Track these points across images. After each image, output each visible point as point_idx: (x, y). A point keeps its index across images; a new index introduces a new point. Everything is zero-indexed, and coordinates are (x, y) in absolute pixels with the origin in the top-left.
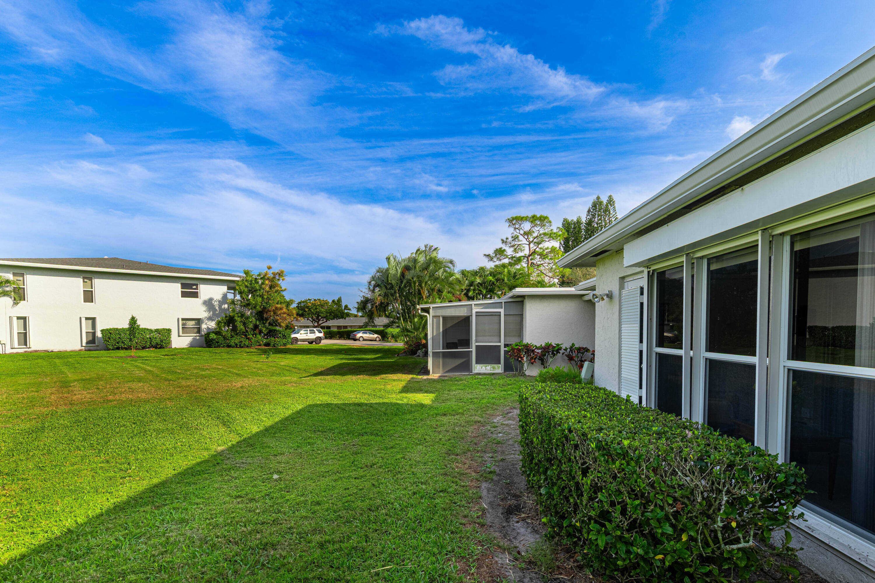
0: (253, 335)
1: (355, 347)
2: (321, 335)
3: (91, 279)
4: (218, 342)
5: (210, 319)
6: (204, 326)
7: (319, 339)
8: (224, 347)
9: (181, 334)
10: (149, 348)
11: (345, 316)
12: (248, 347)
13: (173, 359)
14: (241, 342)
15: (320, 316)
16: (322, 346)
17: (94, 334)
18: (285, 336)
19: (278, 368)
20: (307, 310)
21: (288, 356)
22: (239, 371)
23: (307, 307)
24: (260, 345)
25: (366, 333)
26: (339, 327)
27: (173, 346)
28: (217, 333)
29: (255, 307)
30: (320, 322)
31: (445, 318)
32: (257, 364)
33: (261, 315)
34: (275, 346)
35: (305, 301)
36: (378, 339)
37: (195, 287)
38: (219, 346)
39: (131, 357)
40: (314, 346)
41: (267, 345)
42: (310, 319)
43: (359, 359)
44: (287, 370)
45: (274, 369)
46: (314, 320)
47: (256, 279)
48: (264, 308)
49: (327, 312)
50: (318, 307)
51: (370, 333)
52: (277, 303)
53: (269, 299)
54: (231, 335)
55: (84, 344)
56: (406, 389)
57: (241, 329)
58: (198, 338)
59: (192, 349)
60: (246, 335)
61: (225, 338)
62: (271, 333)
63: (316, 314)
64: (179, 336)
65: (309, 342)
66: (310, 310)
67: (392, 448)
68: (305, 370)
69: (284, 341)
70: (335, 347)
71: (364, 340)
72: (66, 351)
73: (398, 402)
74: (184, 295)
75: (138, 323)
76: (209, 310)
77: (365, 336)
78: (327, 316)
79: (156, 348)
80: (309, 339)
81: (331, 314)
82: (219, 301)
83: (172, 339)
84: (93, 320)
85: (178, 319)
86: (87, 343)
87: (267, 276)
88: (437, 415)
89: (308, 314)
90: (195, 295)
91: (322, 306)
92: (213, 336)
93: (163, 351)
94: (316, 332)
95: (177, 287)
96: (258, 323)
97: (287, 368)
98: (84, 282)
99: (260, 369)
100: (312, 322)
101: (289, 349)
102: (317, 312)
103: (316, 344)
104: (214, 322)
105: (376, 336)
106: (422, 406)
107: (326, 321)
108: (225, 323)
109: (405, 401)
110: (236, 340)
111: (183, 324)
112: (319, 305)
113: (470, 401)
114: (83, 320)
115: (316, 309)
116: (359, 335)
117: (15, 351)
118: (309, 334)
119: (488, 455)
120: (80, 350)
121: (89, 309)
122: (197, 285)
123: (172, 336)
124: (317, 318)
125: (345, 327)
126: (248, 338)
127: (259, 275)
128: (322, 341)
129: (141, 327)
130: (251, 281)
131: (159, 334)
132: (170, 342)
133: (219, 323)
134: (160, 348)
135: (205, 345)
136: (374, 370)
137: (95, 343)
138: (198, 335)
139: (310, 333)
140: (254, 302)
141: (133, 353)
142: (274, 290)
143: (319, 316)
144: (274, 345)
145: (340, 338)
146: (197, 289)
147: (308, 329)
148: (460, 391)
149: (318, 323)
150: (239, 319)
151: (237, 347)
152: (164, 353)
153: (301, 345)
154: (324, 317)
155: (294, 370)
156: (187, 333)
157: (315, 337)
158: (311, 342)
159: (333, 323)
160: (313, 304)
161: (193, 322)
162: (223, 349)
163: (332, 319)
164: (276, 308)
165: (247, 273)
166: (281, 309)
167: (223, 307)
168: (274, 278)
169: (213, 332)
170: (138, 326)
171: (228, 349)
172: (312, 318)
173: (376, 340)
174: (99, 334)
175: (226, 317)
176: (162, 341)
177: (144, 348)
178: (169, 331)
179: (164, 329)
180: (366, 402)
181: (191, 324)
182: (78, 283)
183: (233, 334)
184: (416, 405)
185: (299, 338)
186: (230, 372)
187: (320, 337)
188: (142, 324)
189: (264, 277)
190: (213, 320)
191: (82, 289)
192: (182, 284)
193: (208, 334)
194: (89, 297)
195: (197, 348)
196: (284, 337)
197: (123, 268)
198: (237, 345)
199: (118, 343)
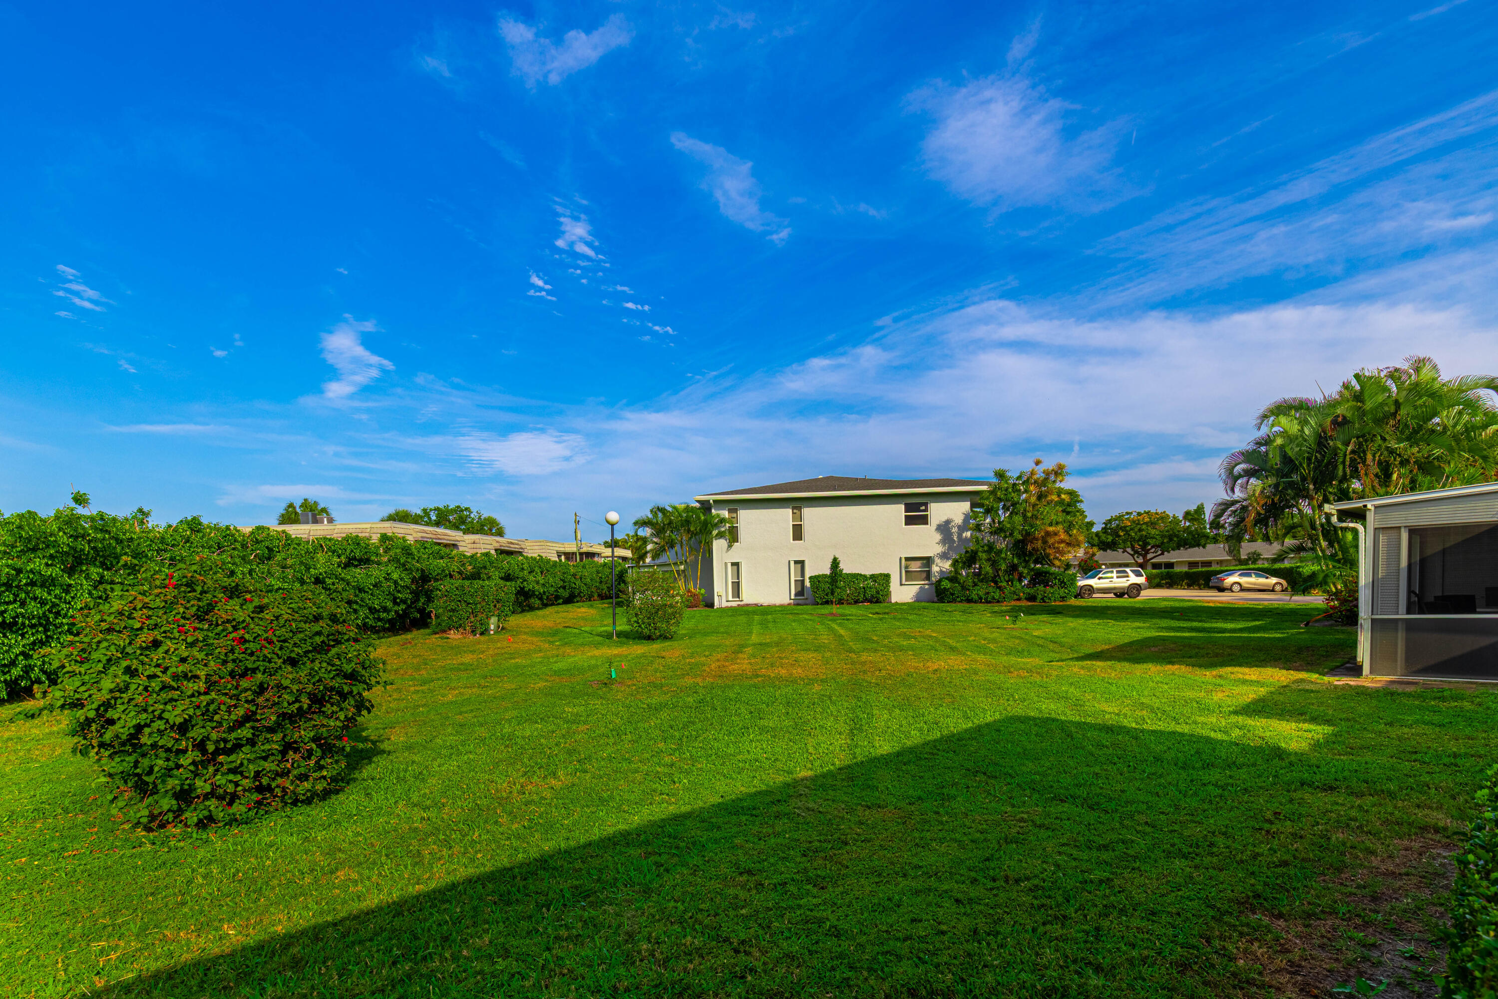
0: (1007, 582)
1: (1211, 605)
2: (1141, 580)
3: (800, 509)
4: (952, 594)
5: (944, 556)
6: (935, 569)
7: (1138, 588)
8: (961, 602)
9: (904, 582)
10: (862, 602)
11: (1203, 542)
12: (998, 602)
13: (881, 619)
14: (988, 593)
15: (1149, 544)
16: (1141, 602)
17: (803, 582)
18: (1065, 584)
19: (1025, 640)
20: (1122, 534)
21: (1059, 620)
22: (958, 642)
23: (1123, 528)
24: (1019, 599)
25: (1249, 575)
26: (1192, 564)
27: (893, 601)
28: (953, 579)
29: (1011, 534)
30: (1149, 556)
31: (1413, 532)
32: (992, 633)
33: (1021, 547)
34: (1044, 602)
35: (1120, 518)
36: (1278, 588)
37: (923, 508)
38: (954, 601)
39: (832, 614)
40: (1125, 601)
41: (1032, 598)
42: (1129, 550)
43: (1203, 630)
44: (1038, 645)
45: (1017, 641)
46: (1136, 552)
47: (1014, 484)
48: (1028, 534)
49: (1163, 536)
50: (1144, 527)
51: (1258, 576)
52: (1051, 525)
53: (1035, 517)
54: (974, 582)
55: (793, 597)
56: (1258, 708)
57: (987, 573)
58: (927, 587)
59: (917, 604)
60: (996, 583)
61: (964, 588)
62: (1040, 578)
63: (1139, 540)
64: (901, 585)
65: (1115, 594)
66: (1127, 533)
67: (1105, 847)
68: (1071, 648)
69: (1062, 592)
70: (1164, 604)
71: (1243, 589)
72: (775, 606)
73: (1213, 735)
74: (909, 521)
75: (841, 566)
76: (943, 542)
77: (1245, 581)
78: (1163, 543)
79: (871, 601)
80: (1115, 588)
81: (1171, 540)
82: (959, 527)
83: (891, 589)
84: (801, 563)
85: (901, 559)
86: (796, 595)
87: (1035, 477)
88: (1302, 785)
89: (1124, 541)
90: (924, 520)
91: (1153, 524)
92: (946, 584)
93: (876, 607)
94: (1131, 574)
95: (899, 510)
96: (1016, 561)
97: (1040, 642)
98: (793, 513)
99: (994, 641)
100: (1133, 555)
101: (1069, 606)
102: (1141, 536)
103: (1130, 597)
104: (950, 562)
105: (1274, 580)
106: (1278, 753)
107: (1162, 554)
108: (964, 563)
109: (1236, 733)
110: (980, 591)
111: (906, 567)
112: (1146, 523)
113: (1446, 760)
114: (792, 563)
115: (1140, 530)
116: (1230, 580)
117: (729, 604)
118: (1115, 580)
119: (1401, 946)
120: (789, 604)
121: (798, 550)
122: (926, 504)
123: (891, 584)
124: (1143, 547)
125: (1208, 564)
126: (1000, 588)
127: (1019, 478)
128: (1143, 593)
129: (844, 572)
130: (1006, 490)
131: (875, 581)
132: (888, 594)
133: (955, 563)
134: (877, 602)
135: (936, 599)
136: (1217, 655)
137: (803, 595)
138: (926, 582)
139: (1118, 577)
140: (1008, 526)
141: (834, 609)
142: (1044, 501)
143: (1146, 544)
144: (1042, 599)
145: (1190, 586)
146: (926, 510)
147: (1115, 570)
148: (1428, 730)
149: (1144, 556)
150: (984, 556)
151: (981, 602)
152: (874, 611)
153: (1098, 599)
154: (1158, 546)
155: (1051, 646)
156: (912, 580)
157: (1127, 584)
158: (1120, 593)
159: (1180, 557)
160: (1134, 522)
161: (919, 563)
162: (960, 606)
163: (1173, 550)
164: (1048, 534)
165: (1000, 475)
166: (1056, 534)
167: (964, 535)
168: (1046, 479)
169: (946, 579)
170: (841, 571)
171: (967, 605)
172: (1133, 548)
173: (1273, 590)
174: (807, 583)
175: (967, 552)
176: (878, 592)
177: (856, 602)
178: (887, 577)
179: (881, 575)
180: (1134, 725)
181: (915, 567)
182: (787, 513)
183: (976, 580)
184: (1258, 750)
185: (1095, 586)
186: (944, 644)
187: (1139, 585)
188: (847, 567)
189: (1028, 479)
190: (948, 559)
191: (791, 523)
192: (906, 504)
193: (940, 581)
194: (798, 533)
195: (923, 604)
196: (1063, 584)
197: (835, 490)
198: (981, 598)
199: (827, 595)
